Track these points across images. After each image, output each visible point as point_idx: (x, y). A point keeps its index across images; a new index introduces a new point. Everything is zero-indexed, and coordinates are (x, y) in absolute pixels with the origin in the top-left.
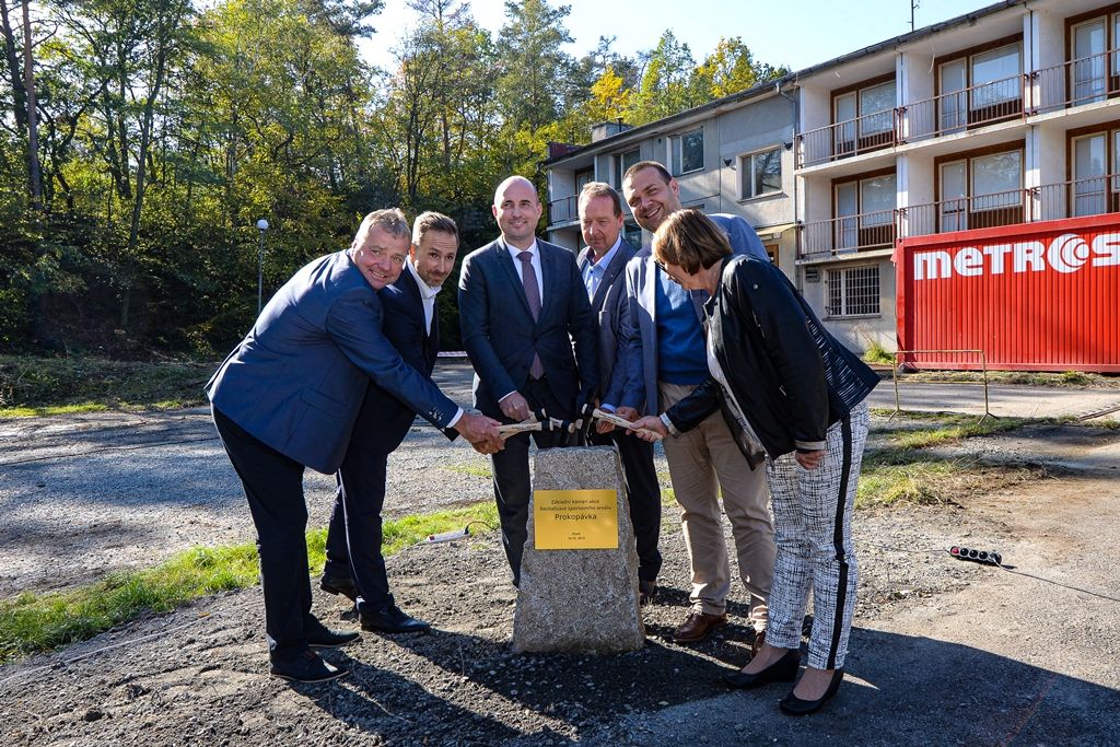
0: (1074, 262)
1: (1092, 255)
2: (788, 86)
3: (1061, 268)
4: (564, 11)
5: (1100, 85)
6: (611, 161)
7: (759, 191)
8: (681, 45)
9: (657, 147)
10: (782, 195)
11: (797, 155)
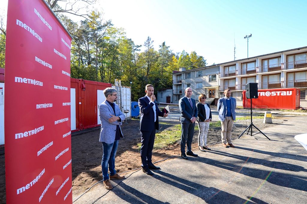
0: (269, 95)
1: (271, 94)
2: (218, 65)
3: (267, 96)
4: (169, 47)
5: (267, 70)
6: (185, 74)
7: (212, 81)
8: (186, 52)
9: (194, 73)
10: (216, 81)
11: (219, 75)
